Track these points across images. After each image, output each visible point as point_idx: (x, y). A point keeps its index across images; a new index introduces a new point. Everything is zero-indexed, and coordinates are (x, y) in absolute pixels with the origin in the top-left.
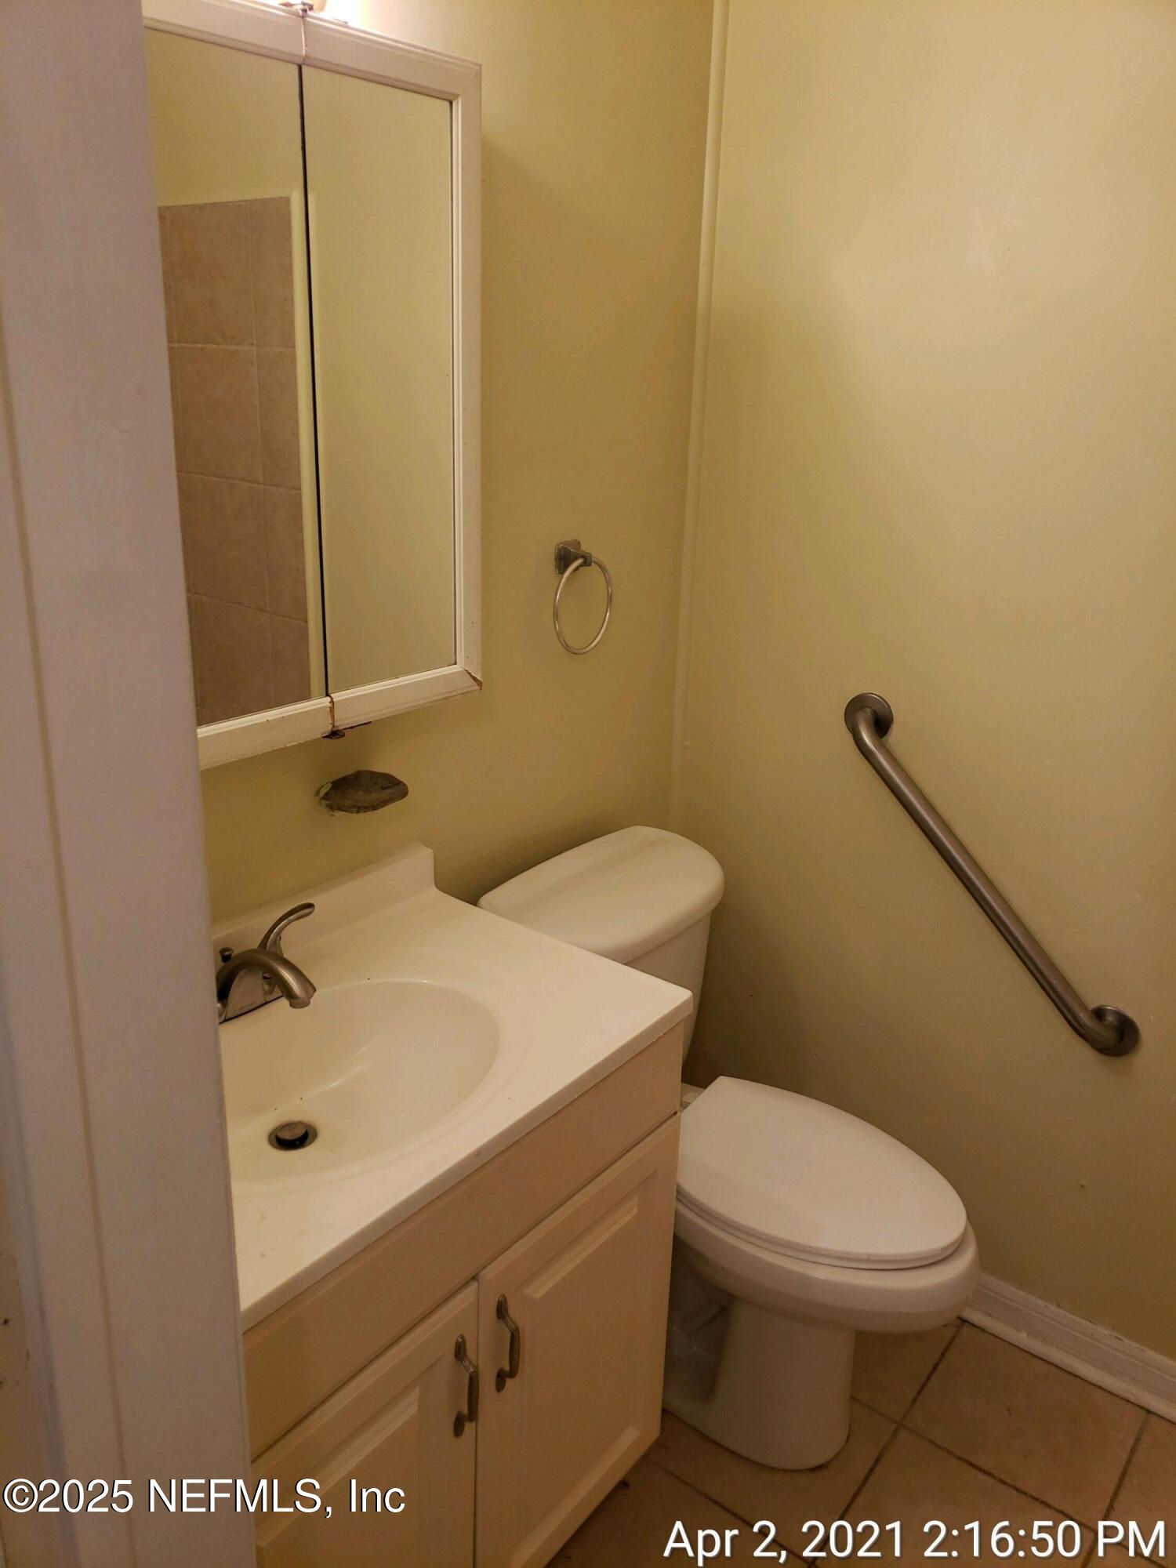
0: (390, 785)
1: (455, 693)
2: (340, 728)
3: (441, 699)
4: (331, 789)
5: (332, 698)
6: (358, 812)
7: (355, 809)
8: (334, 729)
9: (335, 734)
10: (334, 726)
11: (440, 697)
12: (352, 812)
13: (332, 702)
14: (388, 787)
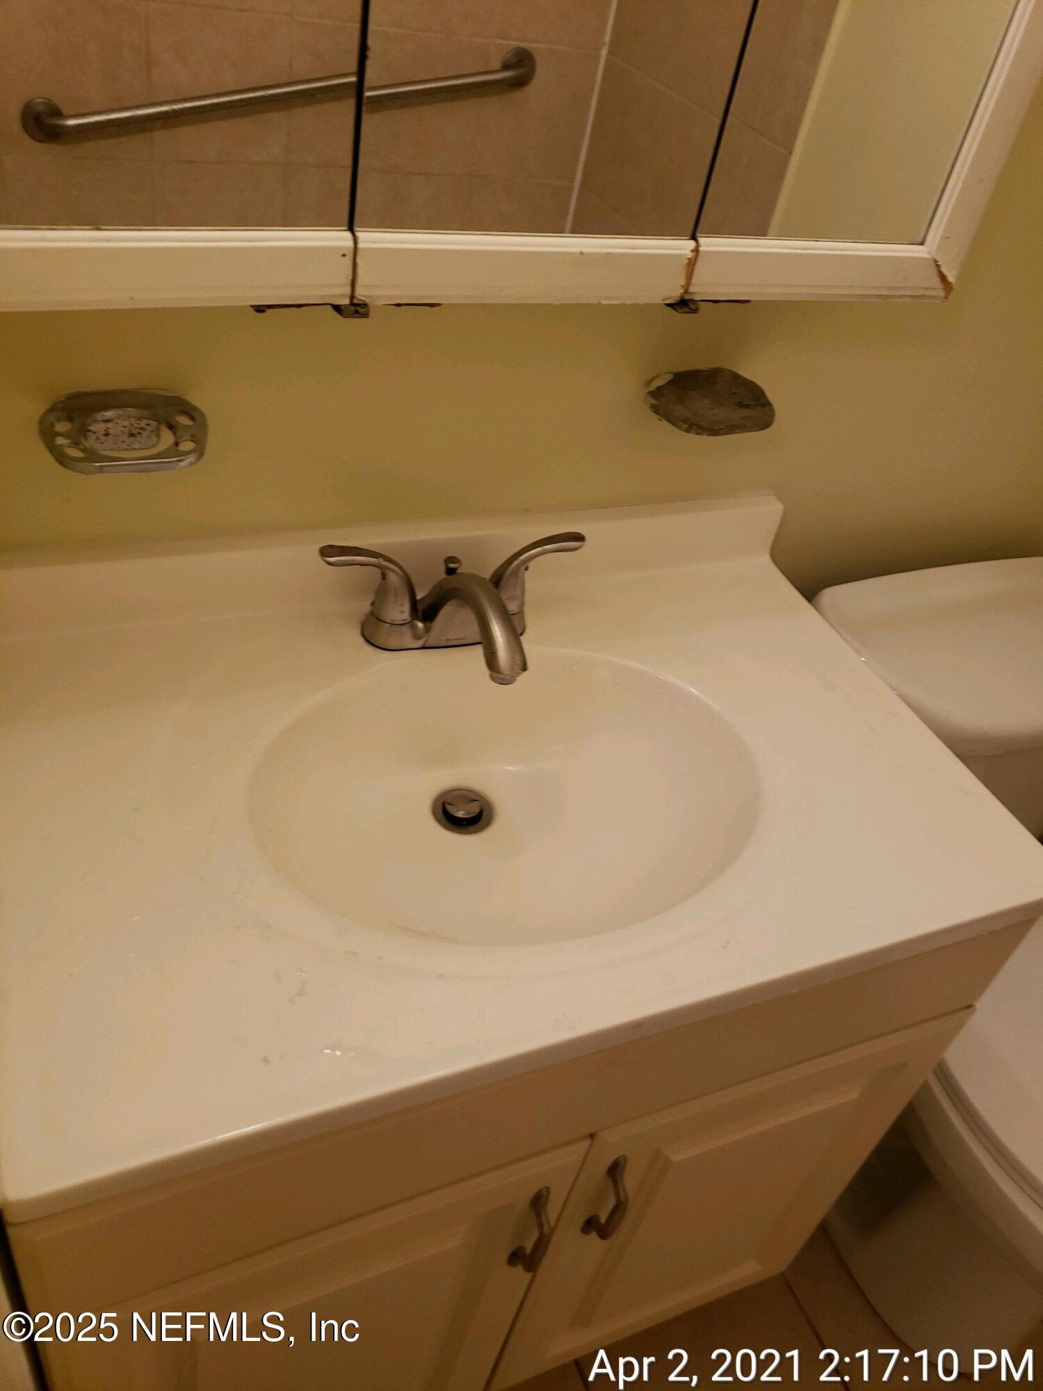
0: (752, 403)
1: (902, 293)
2: (697, 298)
3: (876, 296)
4: (671, 383)
5: (698, 246)
6: (688, 431)
7: (685, 426)
8: (687, 297)
9: (684, 304)
10: (686, 292)
11: (873, 292)
12: (680, 428)
13: (696, 251)
14: (747, 406)
